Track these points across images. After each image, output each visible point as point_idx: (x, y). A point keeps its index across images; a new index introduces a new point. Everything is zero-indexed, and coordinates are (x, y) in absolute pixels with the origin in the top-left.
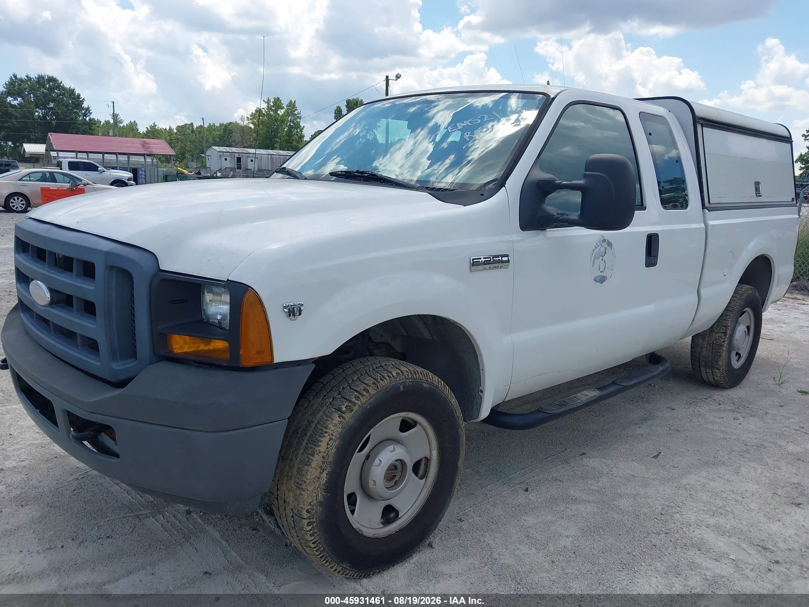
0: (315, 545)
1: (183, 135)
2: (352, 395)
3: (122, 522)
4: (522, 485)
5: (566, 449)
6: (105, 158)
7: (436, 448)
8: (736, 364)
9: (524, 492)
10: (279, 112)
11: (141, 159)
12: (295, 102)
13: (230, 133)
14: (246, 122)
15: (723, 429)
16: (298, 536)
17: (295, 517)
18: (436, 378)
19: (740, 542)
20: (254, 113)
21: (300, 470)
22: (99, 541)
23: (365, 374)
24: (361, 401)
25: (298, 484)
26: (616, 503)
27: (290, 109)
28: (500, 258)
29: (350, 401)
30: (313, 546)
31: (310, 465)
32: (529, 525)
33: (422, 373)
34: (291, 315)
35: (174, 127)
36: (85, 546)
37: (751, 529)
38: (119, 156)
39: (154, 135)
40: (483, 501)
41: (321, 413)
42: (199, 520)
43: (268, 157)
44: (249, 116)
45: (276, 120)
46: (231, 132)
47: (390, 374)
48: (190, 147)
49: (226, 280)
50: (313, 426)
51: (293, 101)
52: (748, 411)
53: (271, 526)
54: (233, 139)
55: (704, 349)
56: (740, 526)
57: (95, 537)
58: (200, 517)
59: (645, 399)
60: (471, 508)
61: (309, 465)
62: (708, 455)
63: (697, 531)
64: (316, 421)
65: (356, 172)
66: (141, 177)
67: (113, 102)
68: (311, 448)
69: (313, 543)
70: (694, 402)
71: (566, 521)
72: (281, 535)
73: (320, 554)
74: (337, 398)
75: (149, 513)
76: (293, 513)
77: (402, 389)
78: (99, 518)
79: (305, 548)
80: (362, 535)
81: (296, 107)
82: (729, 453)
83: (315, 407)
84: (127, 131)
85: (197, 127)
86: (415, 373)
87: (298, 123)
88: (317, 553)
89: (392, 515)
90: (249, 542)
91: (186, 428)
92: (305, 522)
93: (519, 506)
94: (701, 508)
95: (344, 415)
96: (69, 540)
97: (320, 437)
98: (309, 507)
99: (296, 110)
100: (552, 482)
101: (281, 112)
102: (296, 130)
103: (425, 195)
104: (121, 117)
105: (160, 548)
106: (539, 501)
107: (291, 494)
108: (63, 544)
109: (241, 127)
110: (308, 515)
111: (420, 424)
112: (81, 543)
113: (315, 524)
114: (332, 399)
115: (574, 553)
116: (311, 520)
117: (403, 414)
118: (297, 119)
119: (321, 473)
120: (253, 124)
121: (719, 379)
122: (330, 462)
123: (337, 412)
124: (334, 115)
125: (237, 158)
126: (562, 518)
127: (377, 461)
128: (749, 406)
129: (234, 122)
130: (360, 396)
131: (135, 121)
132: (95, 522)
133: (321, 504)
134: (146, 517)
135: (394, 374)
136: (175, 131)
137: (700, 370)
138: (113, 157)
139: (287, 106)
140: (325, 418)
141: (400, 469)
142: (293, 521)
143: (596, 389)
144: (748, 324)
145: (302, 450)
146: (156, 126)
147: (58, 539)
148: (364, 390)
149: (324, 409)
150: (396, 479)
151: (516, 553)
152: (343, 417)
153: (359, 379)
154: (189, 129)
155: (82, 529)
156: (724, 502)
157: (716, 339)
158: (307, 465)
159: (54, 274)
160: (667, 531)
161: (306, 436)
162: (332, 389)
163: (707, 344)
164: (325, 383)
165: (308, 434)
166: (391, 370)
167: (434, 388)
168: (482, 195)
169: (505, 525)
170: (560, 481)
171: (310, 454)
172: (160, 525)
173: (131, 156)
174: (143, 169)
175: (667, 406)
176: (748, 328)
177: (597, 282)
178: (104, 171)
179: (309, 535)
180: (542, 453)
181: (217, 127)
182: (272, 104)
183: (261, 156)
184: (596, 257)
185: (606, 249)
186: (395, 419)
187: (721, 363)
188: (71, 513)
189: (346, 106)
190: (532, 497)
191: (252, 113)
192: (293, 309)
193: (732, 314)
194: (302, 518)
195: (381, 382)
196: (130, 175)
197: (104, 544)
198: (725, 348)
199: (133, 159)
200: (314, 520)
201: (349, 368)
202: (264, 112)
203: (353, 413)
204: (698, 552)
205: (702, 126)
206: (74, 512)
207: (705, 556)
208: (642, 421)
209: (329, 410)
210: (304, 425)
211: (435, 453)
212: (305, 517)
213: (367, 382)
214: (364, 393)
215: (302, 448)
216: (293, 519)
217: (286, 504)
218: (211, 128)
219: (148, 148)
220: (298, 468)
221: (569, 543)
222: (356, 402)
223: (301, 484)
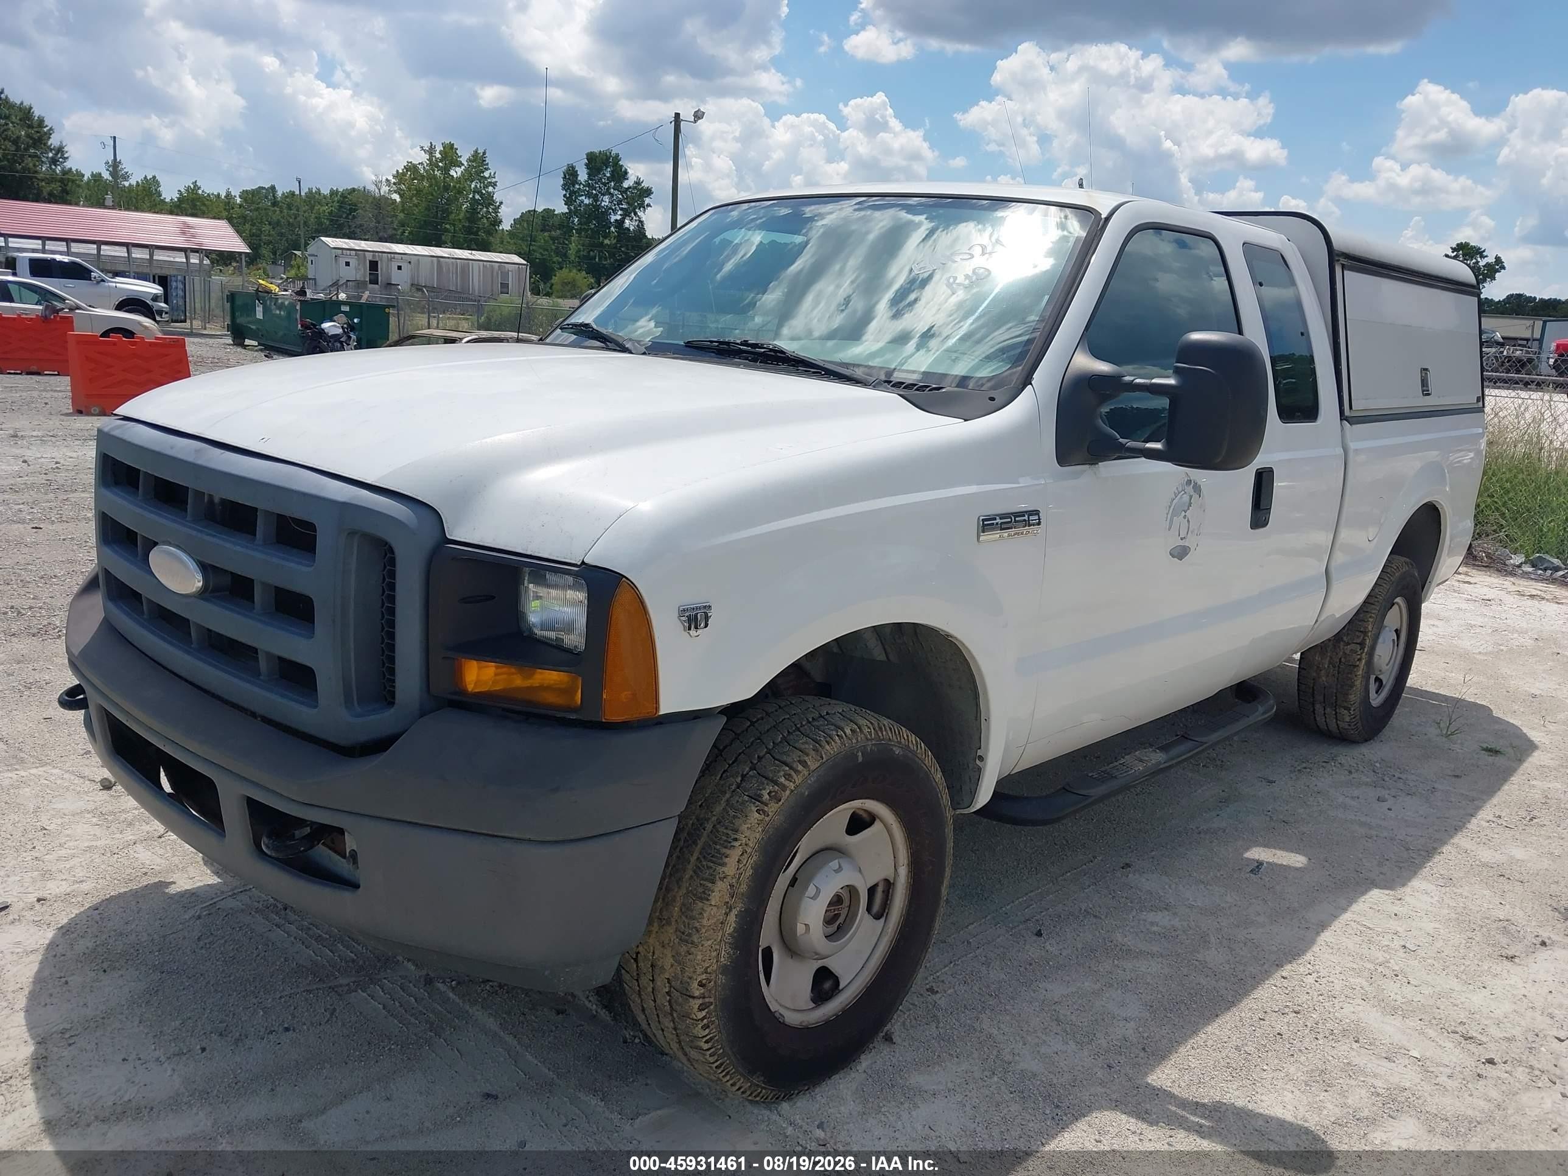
0: (710, 1044)
1: (257, 209)
2: (779, 771)
3: (306, 1000)
4: (1030, 924)
5: (1095, 857)
6: (102, 253)
7: (906, 862)
8: (1376, 700)
9: (1035, 938)
10: (452, 173)
11: (180, 258)
12: (484, 153)
13: (352, 210)
14: (385, 189)
15: (1363, 819)
16: (675, 1029)
17: (675, 994)
18: (913, 738)
19: (1424, 1027)
20: (401, 171)
21: (686, 909)
22: (271, 1037)
23: (794, 731)
24: (794, 782)
25: (683, 933)
26: (1200, 957)
27: (475, 167)
28: (1026, 518)
29: (776, 783)
30: (706, 1046)
31: (708, 900)
32: (1056, 1000)
33: (891, 729)
34: (693, 626)
35: (236, 192)
36: (246, 1047)
37: (1439, 1003)
38: (133, 250)
39: (194, 206)
40: (966, 955)
41: (723, 803)
42: (451, 995)
43: (432, 262)
44: (390, 178)
45: (447, 188)
46: (353, 208)
47: (840, 733)
48: (269, 235)
49: (579, 563)
50: (709, 826)
51: (481, 151)
52: (1400, 785)
53: (589, 1005)
54: (359, 221)
55: (1323, 672)
56: (1419, 997)
57: (263, 1030)
58: (453, 989)
59: (1219, 763)
60: (947, 968)
61: (704, 897)
62: (1344, 868)
63: (1348, 1009)
64: (714, 819)
65: (742, 344)
66: (174, 294)
67: (115, 138)
68: (708, 867)
69: (707, 1042)
70: (1305, 768)
71: (1119, 991)
72: (612, 1023)
73: (717, 1061)
74: (752, 777)
75: (354, 982)
76: (671, 987)
77: (860, 759)
78: (262, 993)
79: (688, 1049)
80: (784, 1024)
81: (487, 164)
82: (1380, 864)
83: (709, 791)
84: (138, 195)
85: (283, 194)
86: (881, 729)
87: (490, 196)
88: (712, 1060)
89: (827, 985)
90: (555, 1037)
91: (502, 834)
92: (695, 1004)
93: (1031, 964)
94: (1348, 966)
95: (766, 809)
96: (214, 1037)
97: (726, 847)
98: (704, 976)
99: (487, 169)
100: (1081, 918)
101: (456, 172)
102: (485, 210)
103: (892, 398)
104: (126, 166)
105: (390, 1049)
106: (1064, 954)
107: (668, 952)
108: (204, 1045)
109: (374, 198)
110: (702, 990)
111: (882, 821)
112: (237, 1041)
113: (712, 1007)
114: (740, 779)
115: (1144, 1049)
116: (707, 1000)
117: (857, 804)
118: (487, 187)
119: (727, 914)
120: (399, 194)
121: (1347, 727)
122: (743, 894)
123: (754, 803)
124: (562, 182)
125: (370, 261)
126: (1111, 985)
127: (811, 890)
128: (1401, 776)
129: (361, 188)
130: (793, 773)
131: (154, 177)
132: (255, 1001)
133: (724, 970)
134: (350, 991)
135: (848, 732)
136: (238, 200)
137: (1314, 710)
138: (122, 252)
139: (469, 160)
140: (732, 813)
141: (846, 903)
142: (670, 1001)
143: (1158, 748)
144: (1398, 626)
145: (690, 872)
146: (199, 188)
147: (191, 1036)
148: (799, 761)
149: (728, 796)
150: (840, 920)
151: (1043, 1050)
152: (764, 812)
153: (784, 739)
154: (266, 198)
155: (234, 1014)
156: (1386, 955)
157: (1345, 653)
158: (701, 899)
159: (214, 536)
160: (1297, 1008)
161: (696, 846)
162: (736, 758)
163: (1330, 663)
164: (721, 748)
165: (700, 844)
166: (842, 724)
167: (910, 754)
168: (992, 399)
169: (1013, 998)
170: (1095, 916)
171: (706, 880)
172: (381, 1006)
173: (156, 252)
174: (179, 278)
175: (1259, 775)
176: (1398, 632)
177: (1173, 557)
178: (103, 281)
179: (700, 1026)
180: (1053, 863)
181: (325, 197)
182: (438, 155)
183: (418, 260)
184: (1175, 514)
185: (1191, 497)
186: (842, 813)
187: (1352, 697)
188: (204, 983)
189: (586, 165)
190: (1052, 947)
191: (397, 171)
192: (696, 615)
193: (1375, 609)
194: (689, 996)
195: (827, 747)
196: (155, 289)
197: (282, 1043)
198: (1360, 672)
199: (159, 256)
200: (712, 1000)
201: (762, 719)
202: (422, 171)
203: (781, 803)
204: (1355, 1046)
205: (1343, 267)
206: (208, 982)
207: (1369, 1052)
208: (1220, 804)
209: (737, 798)
210: (690, 826)
211: (903, 871)
212: (696, 995)
213: (803, 747)
214: (800, 768)
215: (690, 867)
216: (668, 998)
217: (657, 971)
218: (313, 198)
219: (194, 237)
220: (683, 904)
221: (1132, 1031)
222: (787, 783)
223: (690, 935)
